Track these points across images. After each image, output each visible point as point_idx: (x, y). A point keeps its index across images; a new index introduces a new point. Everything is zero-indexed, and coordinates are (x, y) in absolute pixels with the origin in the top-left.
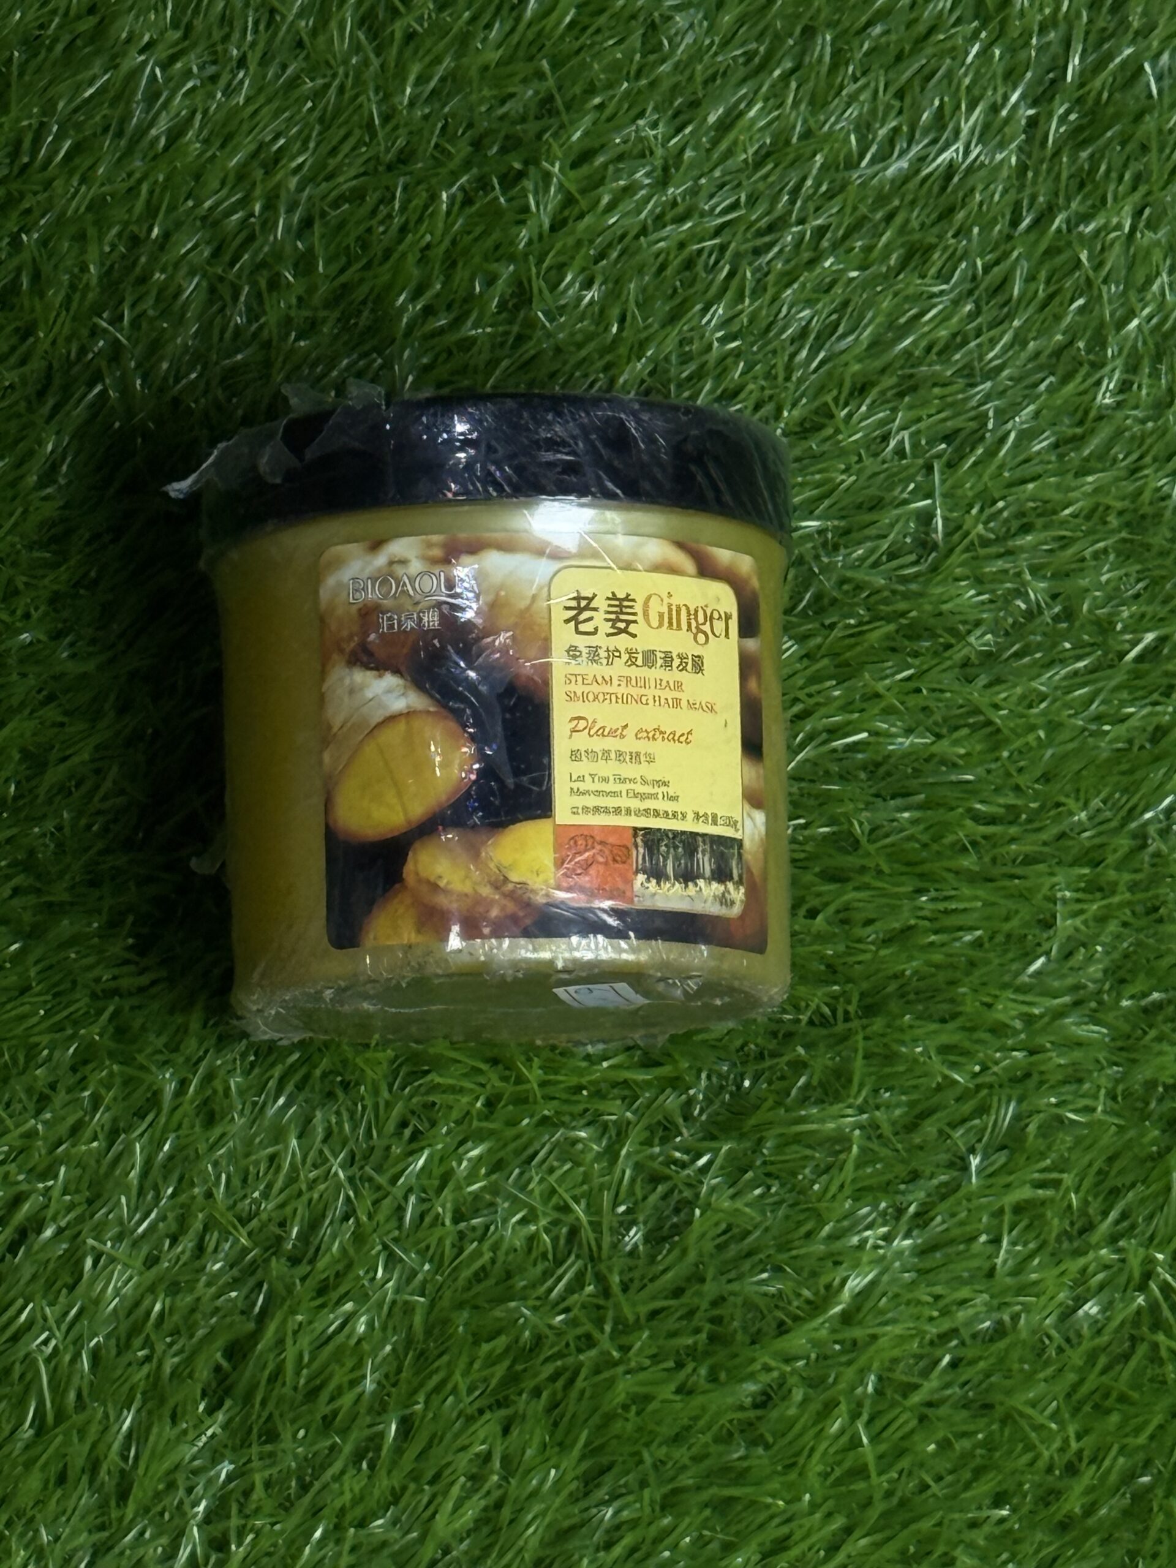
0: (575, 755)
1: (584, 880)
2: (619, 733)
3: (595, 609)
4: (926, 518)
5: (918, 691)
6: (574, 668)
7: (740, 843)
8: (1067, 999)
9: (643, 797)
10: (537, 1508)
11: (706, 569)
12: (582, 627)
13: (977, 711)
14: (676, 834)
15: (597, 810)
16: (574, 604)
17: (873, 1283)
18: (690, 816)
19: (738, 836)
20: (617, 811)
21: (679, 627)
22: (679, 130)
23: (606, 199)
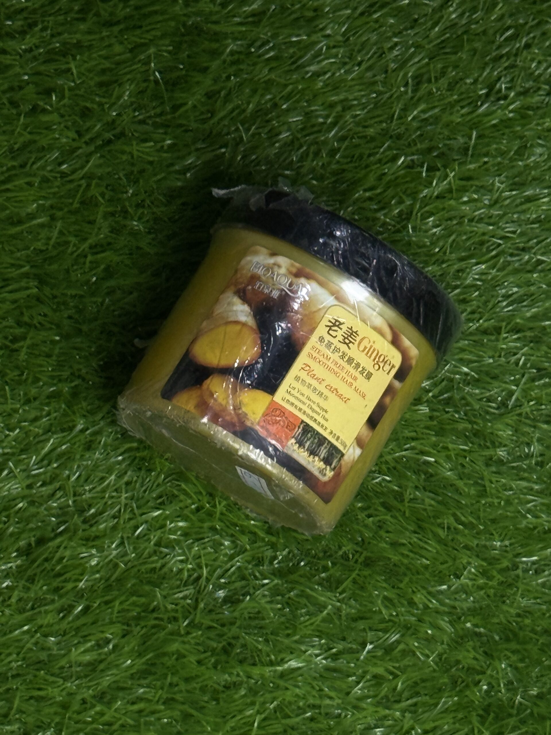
0: (297, 378)
1: (270, 427)
2: (320, 381)
3: (341, 329)
4: (511, 393)
5: (466, 457)
6: (318, 345)
7: (343, 455)
8: (446, 609)
9: (313, 410)
10: (114, 671)
11: (395, 342)
12: (331, 332)
13: (482, 479)
14: (318, 433)
15: (292, 404)
16: (334, 321)
17: (299, 668)
18: (328, 431)
19: (344, 452)
20: (300, 410)
21: (370, 357)
22: (511, 190)
23: (465, 199)
